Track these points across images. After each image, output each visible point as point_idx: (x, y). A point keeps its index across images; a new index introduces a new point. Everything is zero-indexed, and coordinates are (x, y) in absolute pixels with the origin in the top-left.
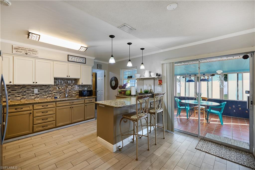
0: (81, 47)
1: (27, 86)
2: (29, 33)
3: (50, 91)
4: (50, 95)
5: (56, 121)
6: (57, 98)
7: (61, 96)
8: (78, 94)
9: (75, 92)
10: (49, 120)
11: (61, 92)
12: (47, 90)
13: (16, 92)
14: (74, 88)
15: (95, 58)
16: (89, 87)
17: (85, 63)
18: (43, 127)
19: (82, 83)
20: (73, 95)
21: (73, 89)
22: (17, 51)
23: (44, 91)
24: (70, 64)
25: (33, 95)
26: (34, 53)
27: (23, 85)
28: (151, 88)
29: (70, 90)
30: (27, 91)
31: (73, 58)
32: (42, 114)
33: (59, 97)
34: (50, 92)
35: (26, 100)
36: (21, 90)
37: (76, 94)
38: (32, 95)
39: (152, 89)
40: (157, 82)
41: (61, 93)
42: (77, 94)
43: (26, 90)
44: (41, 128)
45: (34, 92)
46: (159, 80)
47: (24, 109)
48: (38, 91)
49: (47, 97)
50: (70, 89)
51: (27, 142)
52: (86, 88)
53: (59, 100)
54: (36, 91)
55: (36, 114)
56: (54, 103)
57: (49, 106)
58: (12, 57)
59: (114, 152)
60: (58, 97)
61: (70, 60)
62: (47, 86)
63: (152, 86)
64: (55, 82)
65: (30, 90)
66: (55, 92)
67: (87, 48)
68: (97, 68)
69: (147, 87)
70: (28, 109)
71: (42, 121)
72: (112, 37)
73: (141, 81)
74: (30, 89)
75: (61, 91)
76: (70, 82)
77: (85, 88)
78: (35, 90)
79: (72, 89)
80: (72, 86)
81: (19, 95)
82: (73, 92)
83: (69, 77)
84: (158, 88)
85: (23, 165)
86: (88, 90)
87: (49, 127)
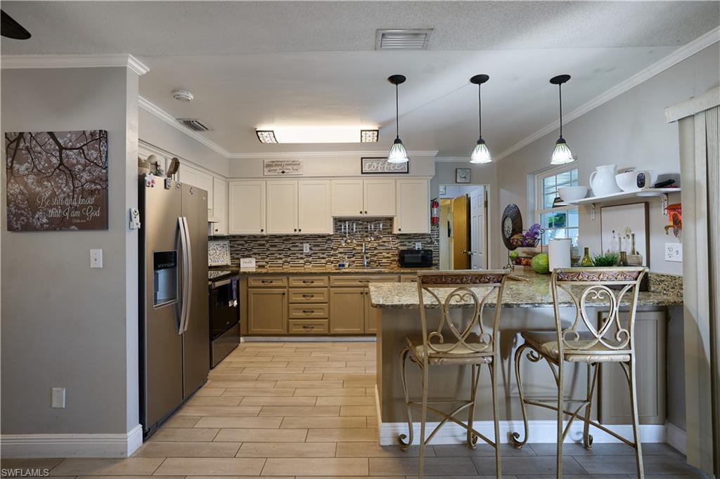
0: (362, 131)
1: (292, 238)
2: (257, 132)
3: (332, 248)
4: (332, 259)
5: (329, 321)
6: (343, 265)
7: (354, 262)
8: (396, 258)
9: (388, 253)
10: (315, 314)
11: (354, 252)
12: (326, 246)
13: (277, 249)
14: (386, 244)
15: (437, 151)
16: (430, 241)
17: (408, 172)
18: (304, 327)
19: (400, 230)
20: (384, 260)
21: (384, 245)
22: (269, 171)
23: (320, 248)
24: (369, 180)
25: (302, 256)
26: (295, 167)
27: (287, 236)
28: (634, 244)
29: (376, 249)
30: (292, 249)
31: (375, 164)
32: (303, 298)
33: (348, 264)
34: (332, 252)
35: (270, 266)
36: (283, 246)
37: (392, 259)
38: (300, 256)
39: (637, 249)
40: (661, 216)
41: (354, 255)
42: (394, 260)
43: (291, 245)
44: (302, 330)
45: (302, 250)
46: (671, 208)
47: (274, 284)
48: (310, 249)
49: (326, 264)
50: (376, 244)
51: (269, 350)
52: (420, 244)
53: (347, 270)
54: (306, 248)
55: (294, 298)
56: (326, 278)
57: (315, 284)
58: (264, 182)
59: (382, 446)
60: (347, 266)
61: (366, 169)
62: (327, 238)
63: (636, 237)
64: (337, 229)
65: (297, 246)
66: (341, 253)
67: (377, 131)
68: (454, 180)
69: (617, 239)
70: (279, 284)
71: (303, 315)
72: (397, 80)
73: (593, 216)
74: (297, 244)
75: (354, 249)
76: (373, 227)
77: (417, 244)
78: (305, 245)
79: (379, 245)
80: (377, 238)
81: (280, 256)
82: (384, 254)
83: (365, 215)
84: (668, 245)
85: (231, 386)
86: (426, 248)
87: (315, 330)
